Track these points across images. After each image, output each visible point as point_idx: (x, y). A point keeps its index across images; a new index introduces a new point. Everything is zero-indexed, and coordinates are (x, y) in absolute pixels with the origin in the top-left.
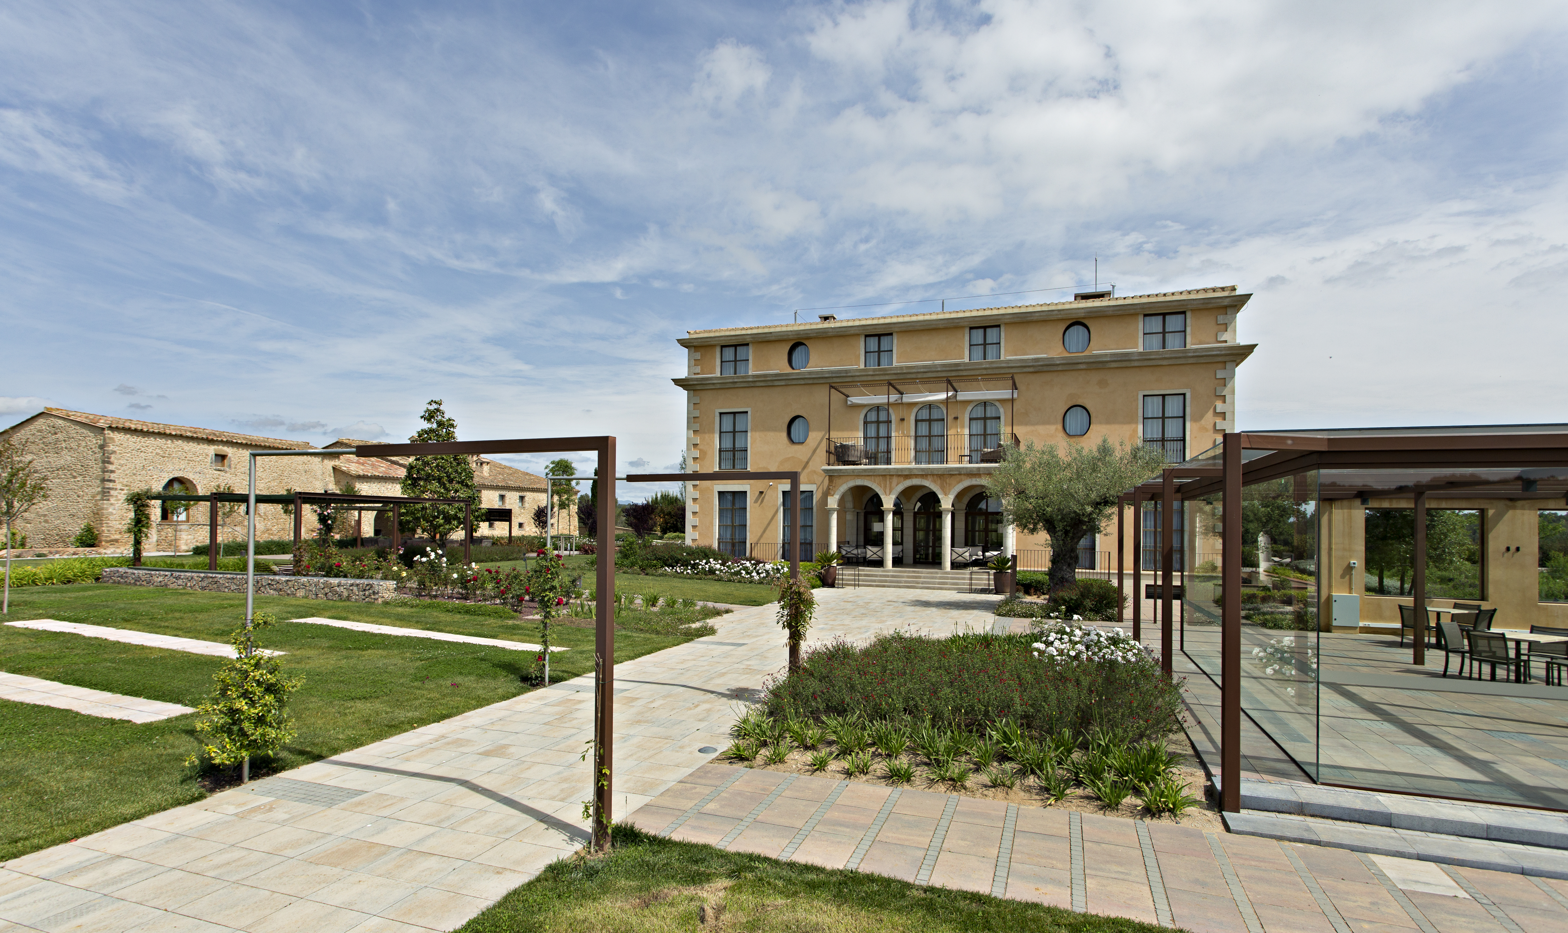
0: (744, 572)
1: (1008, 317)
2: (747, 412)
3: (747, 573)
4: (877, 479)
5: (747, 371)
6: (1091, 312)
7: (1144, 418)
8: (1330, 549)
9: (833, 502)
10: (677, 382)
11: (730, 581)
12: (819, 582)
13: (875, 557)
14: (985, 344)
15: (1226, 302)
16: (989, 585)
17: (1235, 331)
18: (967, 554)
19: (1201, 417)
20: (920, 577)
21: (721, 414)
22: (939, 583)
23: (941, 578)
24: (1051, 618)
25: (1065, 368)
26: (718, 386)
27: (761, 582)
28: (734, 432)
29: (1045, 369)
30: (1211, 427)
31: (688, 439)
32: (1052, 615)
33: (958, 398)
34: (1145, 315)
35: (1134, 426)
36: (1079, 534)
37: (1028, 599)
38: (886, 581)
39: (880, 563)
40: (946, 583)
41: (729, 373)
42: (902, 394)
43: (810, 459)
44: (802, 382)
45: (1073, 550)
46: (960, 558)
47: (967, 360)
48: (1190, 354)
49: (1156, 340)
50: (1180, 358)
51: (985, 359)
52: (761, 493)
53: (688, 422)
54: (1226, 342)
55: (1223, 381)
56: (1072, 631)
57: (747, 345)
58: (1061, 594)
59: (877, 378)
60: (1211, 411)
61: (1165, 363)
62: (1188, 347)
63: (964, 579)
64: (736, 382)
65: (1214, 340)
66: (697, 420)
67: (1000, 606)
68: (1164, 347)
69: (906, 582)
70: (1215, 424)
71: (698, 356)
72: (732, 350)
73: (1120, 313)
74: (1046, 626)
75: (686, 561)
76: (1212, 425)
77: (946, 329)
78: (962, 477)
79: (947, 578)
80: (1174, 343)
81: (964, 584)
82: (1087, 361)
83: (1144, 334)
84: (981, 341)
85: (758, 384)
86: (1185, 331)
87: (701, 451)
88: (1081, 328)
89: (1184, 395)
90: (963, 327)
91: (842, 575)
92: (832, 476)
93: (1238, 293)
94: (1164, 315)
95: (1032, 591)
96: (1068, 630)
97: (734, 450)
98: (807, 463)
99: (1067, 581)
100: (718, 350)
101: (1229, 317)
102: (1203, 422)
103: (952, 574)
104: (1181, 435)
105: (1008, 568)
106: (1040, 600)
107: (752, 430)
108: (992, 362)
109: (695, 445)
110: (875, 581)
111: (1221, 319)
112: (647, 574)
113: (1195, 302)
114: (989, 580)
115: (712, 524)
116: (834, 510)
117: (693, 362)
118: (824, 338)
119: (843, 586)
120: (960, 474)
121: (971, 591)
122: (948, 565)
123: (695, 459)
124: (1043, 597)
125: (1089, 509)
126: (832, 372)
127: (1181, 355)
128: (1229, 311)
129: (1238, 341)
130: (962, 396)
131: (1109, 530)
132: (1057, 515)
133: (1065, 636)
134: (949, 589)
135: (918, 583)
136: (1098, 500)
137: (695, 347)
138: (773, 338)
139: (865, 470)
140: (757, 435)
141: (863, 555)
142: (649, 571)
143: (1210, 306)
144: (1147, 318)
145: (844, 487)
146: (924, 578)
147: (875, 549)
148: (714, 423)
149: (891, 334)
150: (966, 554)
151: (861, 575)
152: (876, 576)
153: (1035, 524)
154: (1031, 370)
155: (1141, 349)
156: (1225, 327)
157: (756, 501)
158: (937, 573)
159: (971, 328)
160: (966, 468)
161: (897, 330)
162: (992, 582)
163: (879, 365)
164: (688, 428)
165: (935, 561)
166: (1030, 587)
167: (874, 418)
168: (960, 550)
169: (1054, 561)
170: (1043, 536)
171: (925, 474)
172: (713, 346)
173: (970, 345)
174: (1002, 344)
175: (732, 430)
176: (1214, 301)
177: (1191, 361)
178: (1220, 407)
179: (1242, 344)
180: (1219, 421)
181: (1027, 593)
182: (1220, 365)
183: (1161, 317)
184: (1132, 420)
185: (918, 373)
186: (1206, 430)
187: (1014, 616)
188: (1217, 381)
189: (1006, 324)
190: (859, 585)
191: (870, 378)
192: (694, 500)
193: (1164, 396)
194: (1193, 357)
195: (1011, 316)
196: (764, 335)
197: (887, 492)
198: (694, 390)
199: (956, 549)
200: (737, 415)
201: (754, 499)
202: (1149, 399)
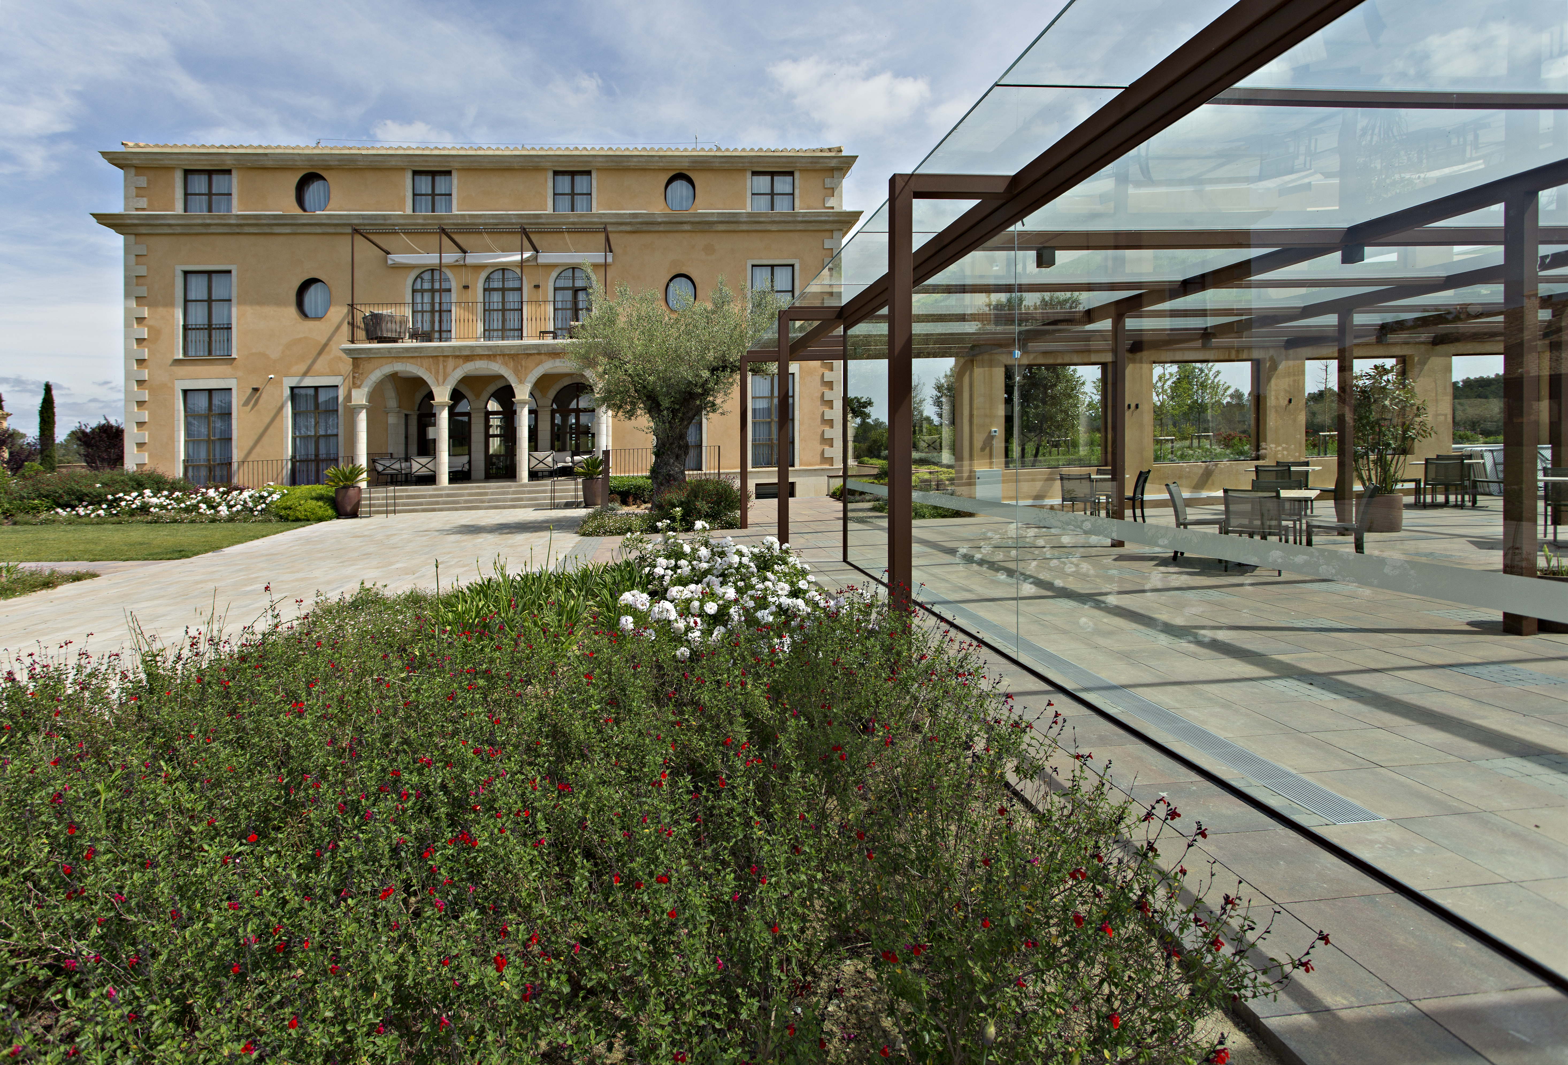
0: (203, 506)
1: (600, 159)
2: (229, 272)
3: (211, 507)
4: (426, 362)
5: (229, 209)
6: (696, 162)
8: (971, 416)
9: (360, 397)
10: (105, 220)
11: (175, 521)
12: (330, 512)
13: (424, 471)
14: (573, 194)
15: (834, 163)
16: (576, 497)
17: (841, 197)
18: (550, 459)
20: (486, 494)
21: (186, 273)
22: (512, 500)
23: (514, 493)
24: (656, 530)
25: (667, 228)
26: (179, 230)
27: (231, 519)
28: (210, 301)
29: (645, 228)
31: (127, 310)
32: (659, 524)
33: (540, 260)
34: (754, 173)
36: (690, 414)
37: (625, 510)
38: (437, 503)
39: (430, 479)
40: (521, 499)
41: (199, 209)
42: (465, 252)
43: (330, 339)
44: (319, 230)
45: (682, 436)
46: (541, 465)
47: (550, 211)
48: (799, 219)
49: (764, 201)
50: (789, 222)
51: (573, 210)
52: (256, 390)
53: (127, 284)
54: (832, 207)
55: (830, 252)
56: (694, 550)
57: (228, 172)
58: (668, 496)
61: (774, 226)
62: (797, 211)
63: (545, 491)
64: (209, 225)
65: (821, 205)
66: (141, 281)
67: (585, 522)
68: (772, 209)
69: (466, 502)
71: (142, 181)
72: (204, 178)
73: (726, 165)
74: (650, 547)
75: (99, 495)
77: (523, 169)
78: (543, 357)
79: (523, 492)
80: (782, 206)
81: (545, 498)
82: (692, 220)
83: (753, 194)
84: (568, 190)
85: (247, 230)
86: (793, 194)
87: (150, 329)
88: (684, 183)
89: (793, 266)
90: (545, 170)
91: (370, 499)
92: (358, 360)
93: (843, 154)
94: (773, 173)
95: (631, 499)
96: (687, 549)
97: (210, 328)
98: (326, 345)
99: (675, 480)
100: (178, 177)
101: (835, 180)
103: (531, 486)
105: (600, 473)
106: (642, 510)
107: (239, 299)
108: (582, 216)
109: (141, 320)
110: (421, 504)
111: (828, 182)
112: (15, 523)
113: (803, 161)
114: (576, 490)
115: (172, 439)
116: (362, 407)
117: (133, 191)
118: (350, 170)
119: (370, 514)
120: (539, 354)
121: (555, 506)
122: (524, 473)
123: (140, 341)
124: (644, 506)
126: (363, 217)
127: (790, 219)
128: (836, 174)
129: (844, 207)
130: (545, 258)
131: (726, 407)
132: (662, 388)
133: (683, 562)
134: (525, 507)
135: (483, 502)
136: (715, 364)
137: (137, 168)
138: (270, 164)
139: (407, 350)
141: (408, 471)
142: (20, 517)
143: (818, 166)
144: (755, 178)
145: (376, 375)
146: (493, 494)
147: (424, 460)
148: (173, 285)
149: (449, 173)
150: (548, 459)
151: (401, 497)
152: (424, 497)
153: (633, 404)
154: (628, 228)
155: (749, 210)
156: (833, 192)
157: (246, 404)
158: (510, 487)
159: (555, 171)
160: (548, 345)
161: (457, 165)
162: (581, 493)
163: (433, 211)
164: (127, 293)
165: (509, 472)
166: (627, 495)
167: (427, 286)
168: (541, 454)
169: (659, 453)
170: (644, 420)
171: (492, 355)
172: (170, 169)
173: (555, 194)
174: (594, 195)
175: (205, 297)
176: (821, 161)
177: (800, 227)
179: (849, 210)
181: (625, 503)
182: (828, 234)
183: (769, 176)
187: (604, 533)
188: (824, 252)
189: (598, 169)
190: (395, 512)
192: (140, 404)
193: (772, 266)
194: (802, 222)
195: (604, 159)
196: (255, 158)
197: (441, 380)
198: (136, 235)
199: (536, 454)
200: (214, 276)
201: (244, 399)
202: (757, 271)
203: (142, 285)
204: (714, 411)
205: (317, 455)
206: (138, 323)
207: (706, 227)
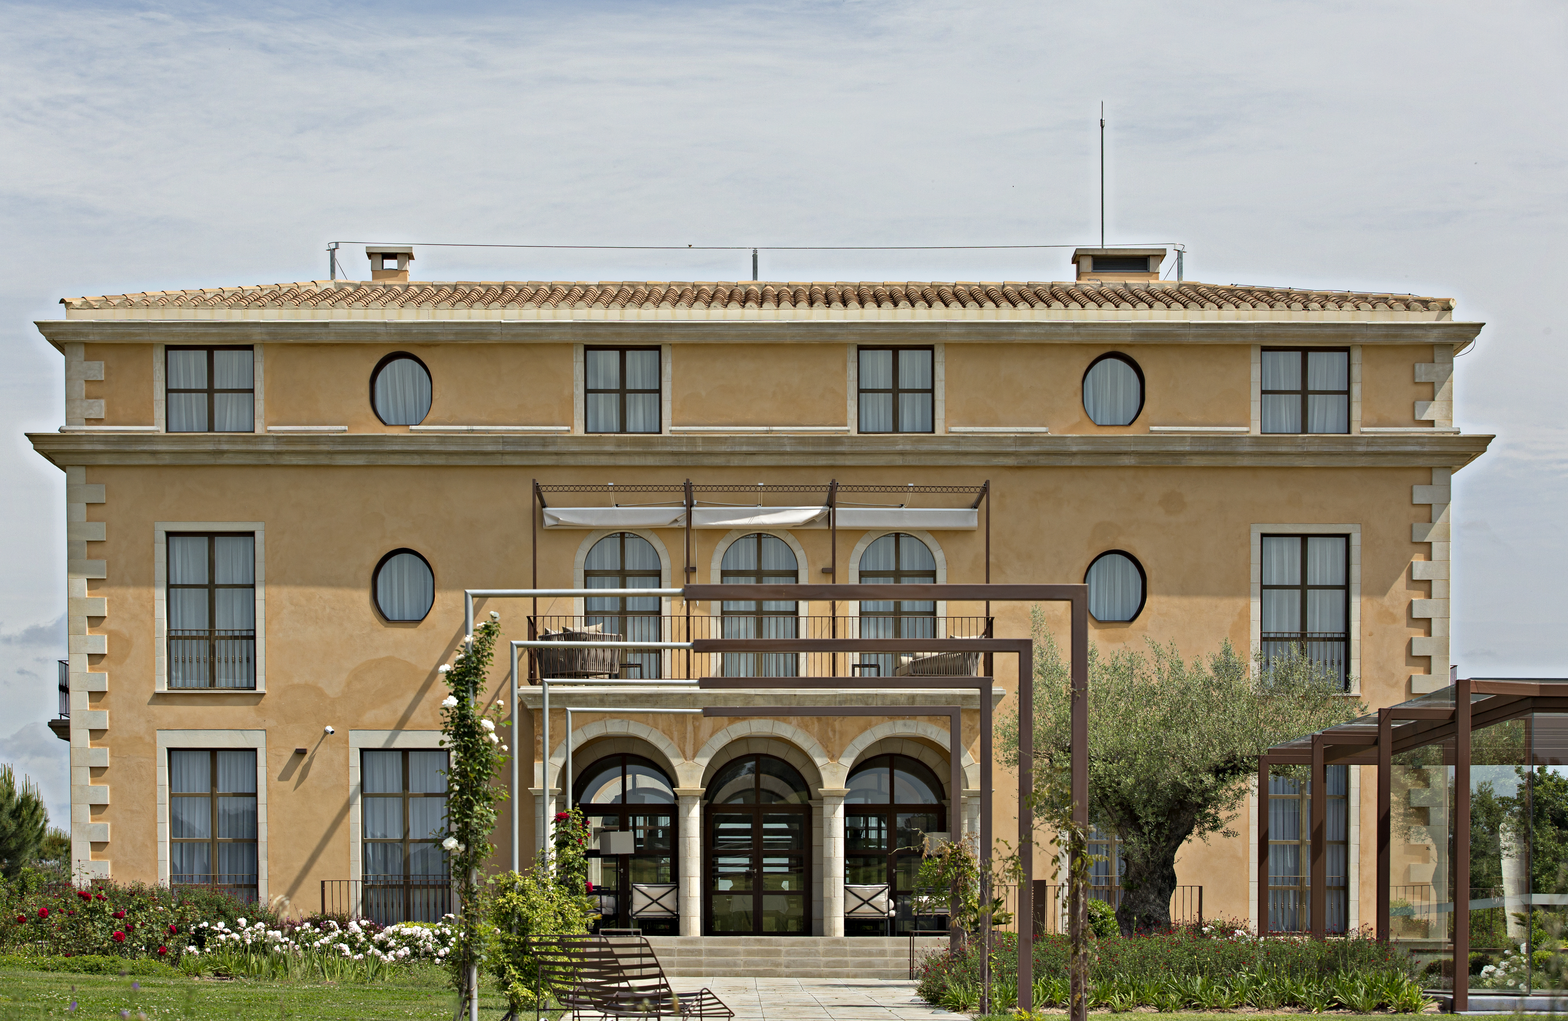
1: (955, 330)
2: (252, 534)
5: (248, 422)
6: (1147, 335)
7: (1263, 587)
13: (654, 911)
14: (895, 391)
15: (1432, 337)
17: (1450, 402)
18: (884, 901)
19: (1383, 590)
21: (171, 535)
22: (819, 967)
23: (820, 956)
25: (1087, 462)
26: (167, 460)
28: (213, 587)
29: (1043, 461)
30: (1402, 611)
31: (72, 601)
33: (841, 522)
34: (1264, 349)
35: (1241, 602)
36: (1180, 831)
39: (668, 926)
41: (193, 424)
42: (690, 505)
43: (439, 665)
44: (417, 460)
46: (866, 908)
47: (852, 429)
48: (1360, 449)
49: (1289, 410)
50: (1339, 454)
51: (897, 427)
52: (302, 753)
53: (70, 555)
54: (1432, 423)
55: (1424, 511)
57: (248, 351)
59: (623, 461)
60: (1403, 578)
61: (1308, 462)
62: (1355, 433)
64: (222, 452)
65: (1408, 417)
66: (96, 550)
68: (1305, 428)
70: (1411, 604)
71: (97, 370)
72: (201, 361)
73: (1209, 341)
76: (1405, 607)
77: (799, 347)
79: (836, 956)
80: (1325, 420)
82: (1137, 448)
83: (1263, 392)
84: (886, 382)
85: (286, 460)
86: (1348, 392)
87: (113, 636)
88: (1123, 367)
89: (1347, 537)
90: (841, 345)
94: (1305, 351)
97: (211, 636)
98: (433, 674)
100: (158, 359)
101: (1437, 367)
102: (1386, 600)
103: (849, 946)
104: (1341, 628)
107: (267, 582)
108: (915, 439)
109: (95, 621)
111: (1423, 371)
113: (1369, 332)
117: (81, 388)
118: (471, 347)
123: (95, 658)
125: (1209, 780)
126: (504, 440)
127: (1341, 448)
128: (1438, 355)
129: (1455, 425)
130: (847, 518)
131: (1235, 826)
132: (1142, 794)
136: (1222, 764)
137: (86, 345)
138: (332, 339)
140: (284, 594)
143: (1400, 342)
144: (1268, 355)
145: (576, 739)
147: (656, 892)
148: (152, 559)
149: (656, 351)
150: (880, 898)
154: (1010, 461)
155: (1256, 431)
156: (1431, 391)
157: (285, 776)
158: (811, 946)
159: (861, 348)
163: (625, 428)
164: (71, 570)
165: (805, 922)
167: (612, 564)
168: (866, 890)
172: (146, 347)
173: (860, 391)
174: (940, 394)
175: (206, 582)
176: (1407, 332)
177: (1361, 464)
178: (1421, 568)
179: (1465, 432)
180: (1418, 598)
182: (1421, 475)
183: (1299, 354)
184: (1239, 590)
185: (732, 454)
186: (1394, 619)
188: (1414, 511)
189: (947, 345)
191: (604, 460)
192: (97, 771)
193: (1304, 538)
194: (1366, 454)
195: (963, 330)
196: (306, 330)
197: (689, 752)
198: (86, 466)
199: (857, 888)
200: (218, 540)
201: (280, 769)
202: (1273, 544)
203: (97, 557)
204: (1214, 828)
205: (407, 877)
206: (90, 626)
207: (1168, 461)
